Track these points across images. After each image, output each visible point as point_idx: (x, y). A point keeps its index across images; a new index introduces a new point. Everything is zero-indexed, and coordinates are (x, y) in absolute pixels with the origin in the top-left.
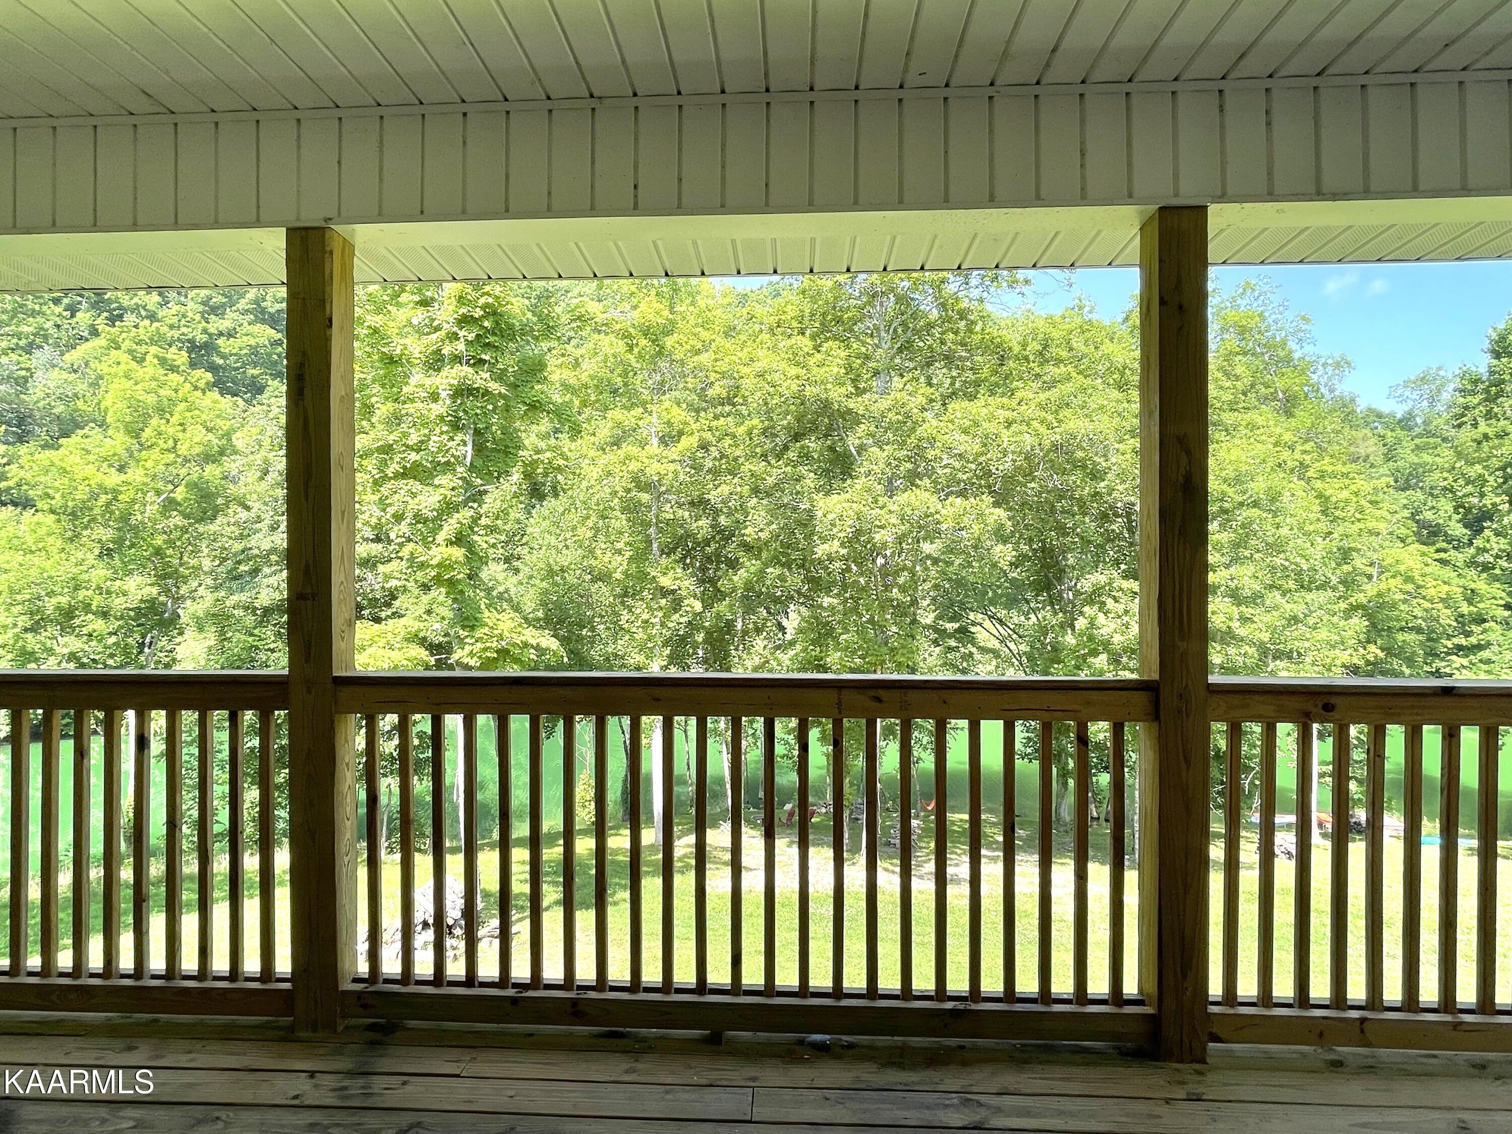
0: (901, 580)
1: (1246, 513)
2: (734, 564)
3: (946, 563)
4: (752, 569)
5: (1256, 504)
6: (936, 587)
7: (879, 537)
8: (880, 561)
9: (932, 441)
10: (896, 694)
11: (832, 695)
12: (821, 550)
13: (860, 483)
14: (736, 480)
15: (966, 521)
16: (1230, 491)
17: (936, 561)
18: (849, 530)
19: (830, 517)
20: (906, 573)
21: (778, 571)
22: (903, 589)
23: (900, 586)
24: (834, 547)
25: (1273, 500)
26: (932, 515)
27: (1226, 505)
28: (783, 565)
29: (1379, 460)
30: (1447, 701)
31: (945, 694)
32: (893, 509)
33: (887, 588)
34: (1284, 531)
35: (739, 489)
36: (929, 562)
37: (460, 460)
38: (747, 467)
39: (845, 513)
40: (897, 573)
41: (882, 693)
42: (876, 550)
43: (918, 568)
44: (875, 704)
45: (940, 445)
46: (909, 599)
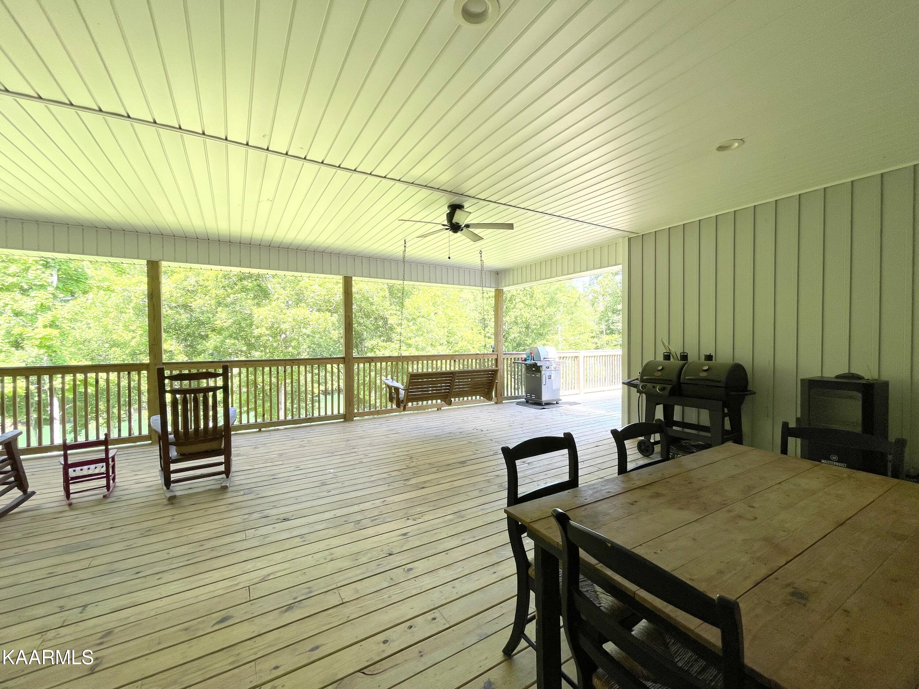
0: (293, 344)
1: (420, 320)
2: (205, 337)
3: (313, 337)
4: (219, 340)
5: (423, 317)
6: (309, 347)
7: (283, 327)
8: (283, 336)
9: (306, 288)
10: (297, 361)
11: (284, 362)
12: (256, 332)
13: (274, 304)
14: (207, 297)
15: (320, 322)
16: (416, 312)
17: (308, 336)
18: (270, 323)
19: (261, 317)
20: (295, 341)
21: (233, 341)
22: (294, 348)
23: (293, 347)
24: (263, 330)
25: (428, 316)
26: (306, 318)
27: (414, 317)
28: (235, 338)
29: (472, 300)
30: (390, 358)
31: (306, 361)
32: (290, 315)
33: (286, 347)
34: (431, 326)
35: (209, 302)
36: (305, 337)
37: (50, 285)
38: (213, 292)
39: (268, 316)
40: (291, 341)
41: (294, 361)
42: (281, 332)
43: (300, 339)
44: (293, 363)
45: (310, 290)
46: (297, 352)
